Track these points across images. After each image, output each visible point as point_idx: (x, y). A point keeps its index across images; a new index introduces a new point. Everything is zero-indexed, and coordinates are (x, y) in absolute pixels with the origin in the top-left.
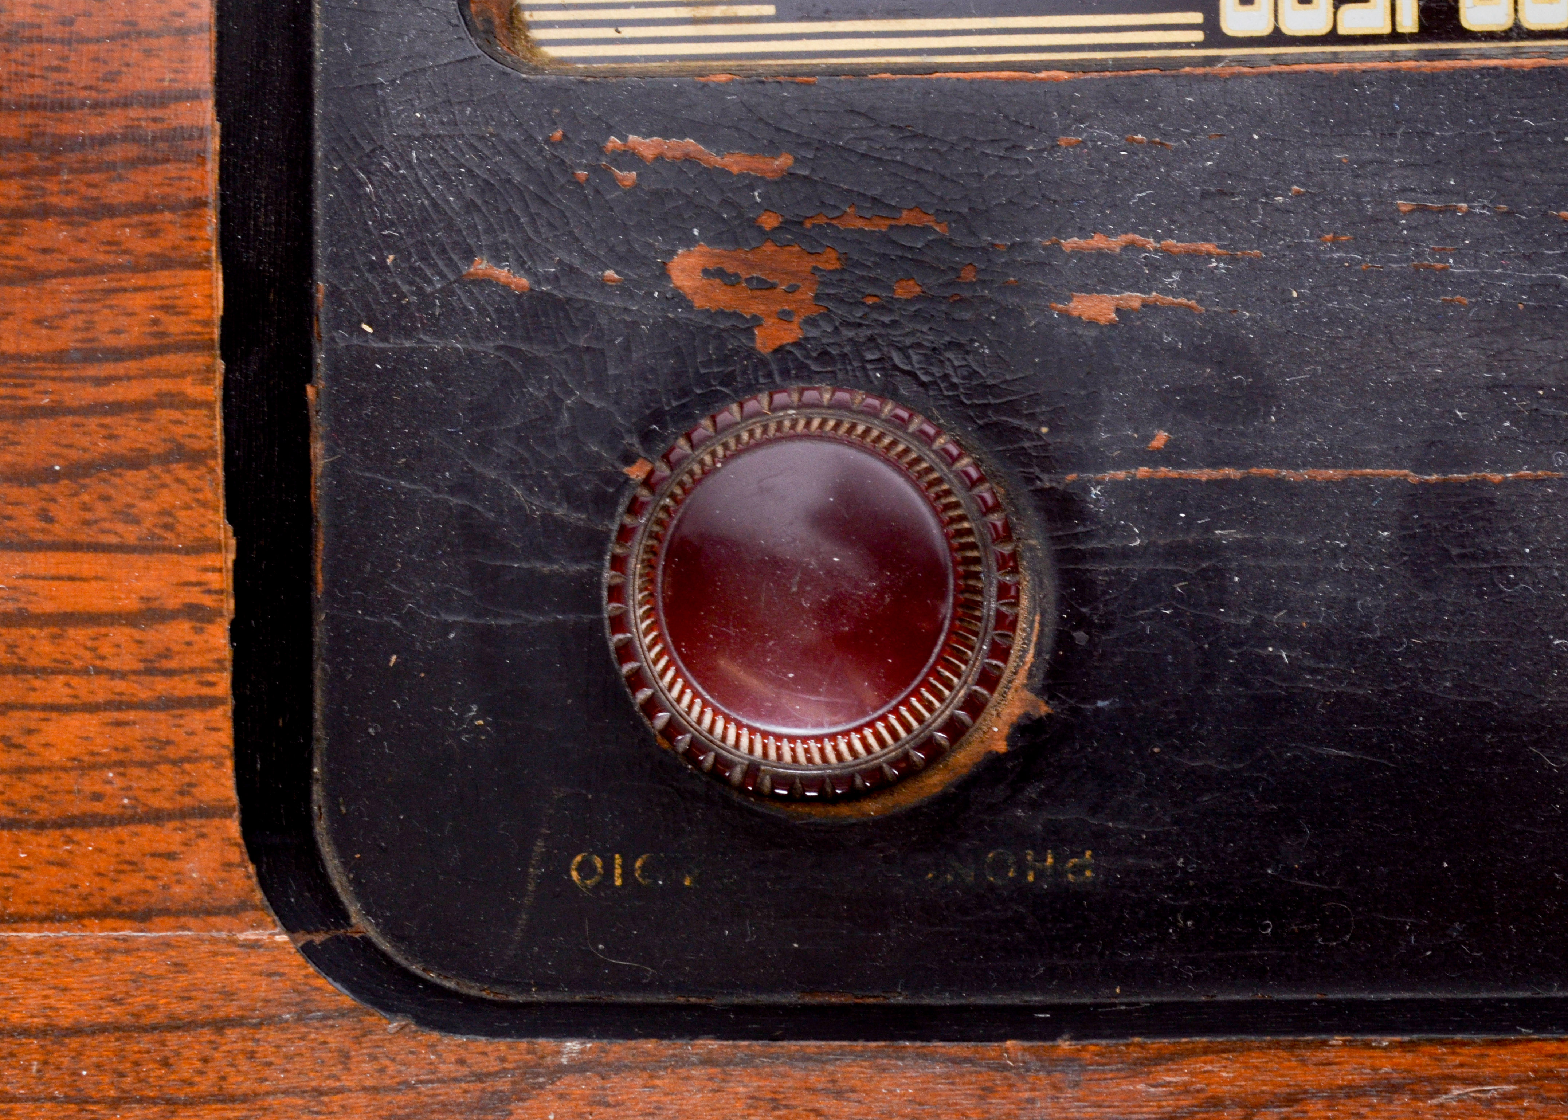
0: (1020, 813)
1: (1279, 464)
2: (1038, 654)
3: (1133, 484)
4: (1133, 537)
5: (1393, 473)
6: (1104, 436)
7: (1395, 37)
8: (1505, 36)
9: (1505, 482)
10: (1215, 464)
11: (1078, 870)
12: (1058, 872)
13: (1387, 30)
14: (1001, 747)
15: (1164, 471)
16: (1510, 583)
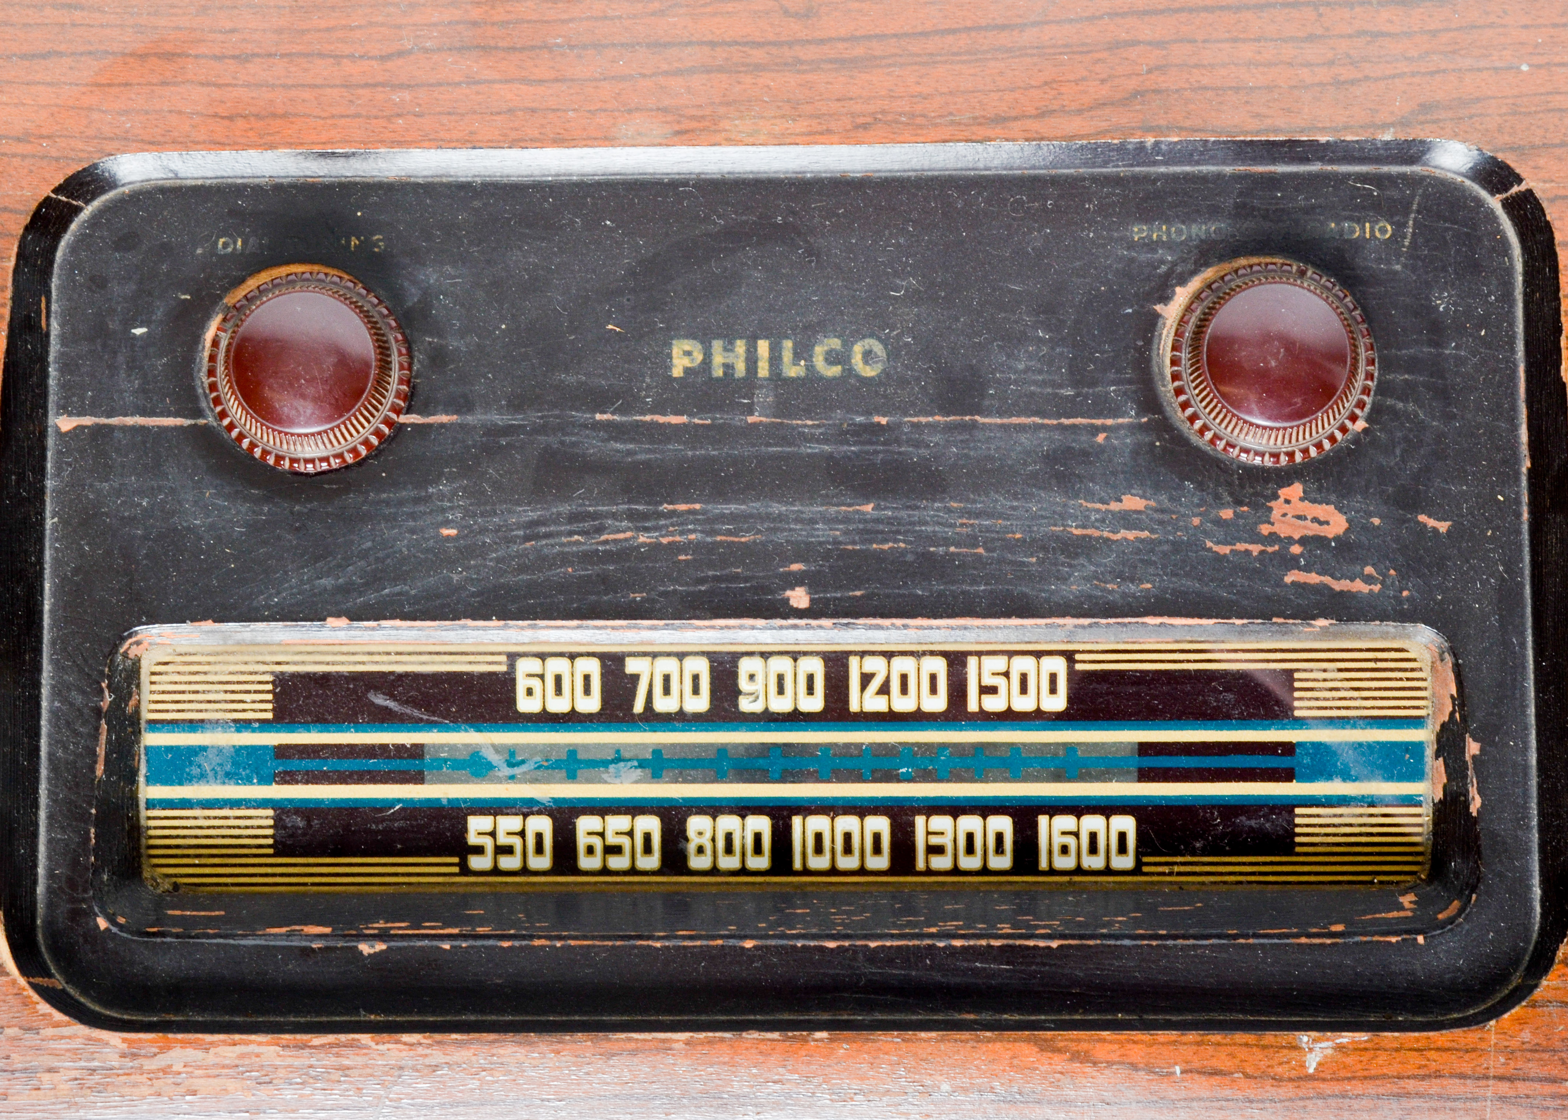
0: (1169, 258)
1: (1043, 426)
2: (1161, 335)
3: (1115, 416)
4: (1114, 391)
5: (987, 420)
6: (1128, 441)
7: (979, 654)
8: (924, 653)
9: (932, 414)
10: (1074, 426)
11: (1141, 231)
12: (1151, 230)
13: (983, 658)
14: (1178, 290)
15: (1098, 422)
16: (930, 368)
